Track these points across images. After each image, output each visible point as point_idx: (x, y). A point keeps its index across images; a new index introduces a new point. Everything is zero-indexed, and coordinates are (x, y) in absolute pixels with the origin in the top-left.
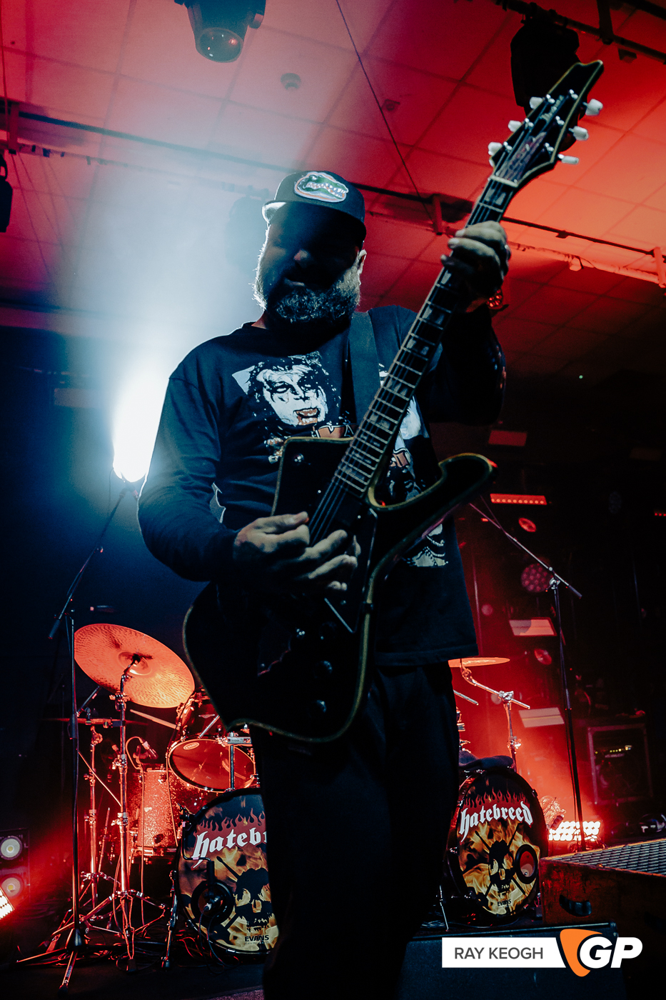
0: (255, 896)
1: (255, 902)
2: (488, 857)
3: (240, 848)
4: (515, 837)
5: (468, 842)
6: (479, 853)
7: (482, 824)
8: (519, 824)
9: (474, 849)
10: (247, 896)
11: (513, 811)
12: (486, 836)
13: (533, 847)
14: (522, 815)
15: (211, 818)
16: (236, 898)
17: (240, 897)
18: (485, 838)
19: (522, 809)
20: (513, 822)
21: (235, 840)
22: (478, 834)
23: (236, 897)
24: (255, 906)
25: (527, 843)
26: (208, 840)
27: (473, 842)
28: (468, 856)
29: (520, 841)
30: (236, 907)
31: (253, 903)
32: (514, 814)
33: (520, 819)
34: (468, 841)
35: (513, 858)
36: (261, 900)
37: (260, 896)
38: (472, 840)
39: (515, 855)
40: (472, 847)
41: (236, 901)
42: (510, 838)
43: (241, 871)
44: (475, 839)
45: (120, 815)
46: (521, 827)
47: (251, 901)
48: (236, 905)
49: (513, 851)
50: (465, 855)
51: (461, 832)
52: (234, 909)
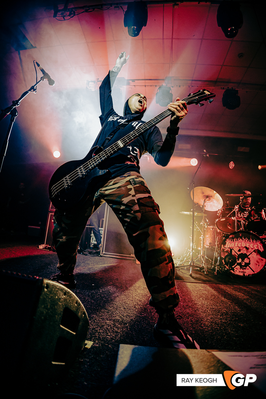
10: (240, 260)
15: (231, 238)
17: (238, 260)
23: (237, 260)
26: (229, 244)
30: (237, 263)
36: (244, 262)
43: (239, 253)
45: (202, 236)
47: (241, 262)
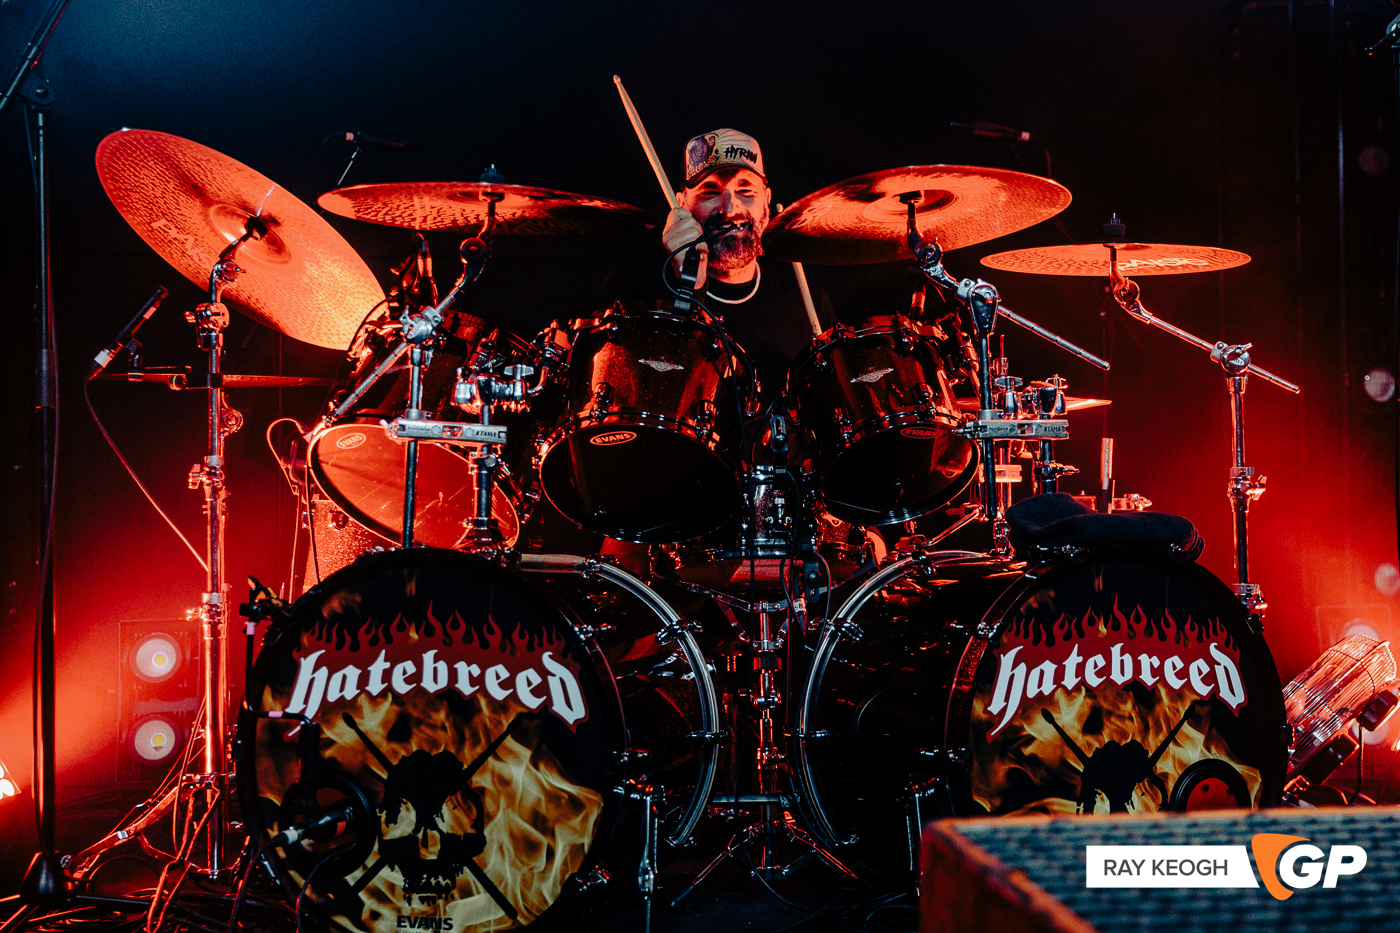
0: (426, 820)
1: (425, 834)
2: (1078, 782)
3: (397, 696)
4: (1178, 737)
5: (1014, 736)
6: (1048, 769)
7: (1069, 693)
8: (1194, 703)
9: (1033, 757)
10: (407, 820)
11: (1180, 665)
12: (1078, 726)
13: (1239, 768)
14: (1210, 678)
15: (334, 615)
16: (383, 819)
17: (393, 819)
18: (1074, 730)
19: (1212, 662)
20: (1177, 695)
21: (387, 676)
22: (1050, 719)
23: (383, 816)
24: (425, 844)
25: (1215, 754)
27: (1031, 739)
28: (1010, 774)
29: (1192, 748)
30: (383, 843)
31: (420, 835)
32: (1182, 674)
33: (1204, 690)
34: (1013, 730)
35: (1164, 791)
36: (440, 831)
37: (438, 820)
38: (1029, 730)
39: (1171, 785)
40: (1028, 751)
41: (383, 826)
42: (1161, 737)
44: (1040, 730)
45: (206, 597)
46: (1203, 711)
47: (416, 831)
48: (381, 835)
49: (1166, 775)
50: (1001, 770)
51: (995, 708)
52: (376, 848)
